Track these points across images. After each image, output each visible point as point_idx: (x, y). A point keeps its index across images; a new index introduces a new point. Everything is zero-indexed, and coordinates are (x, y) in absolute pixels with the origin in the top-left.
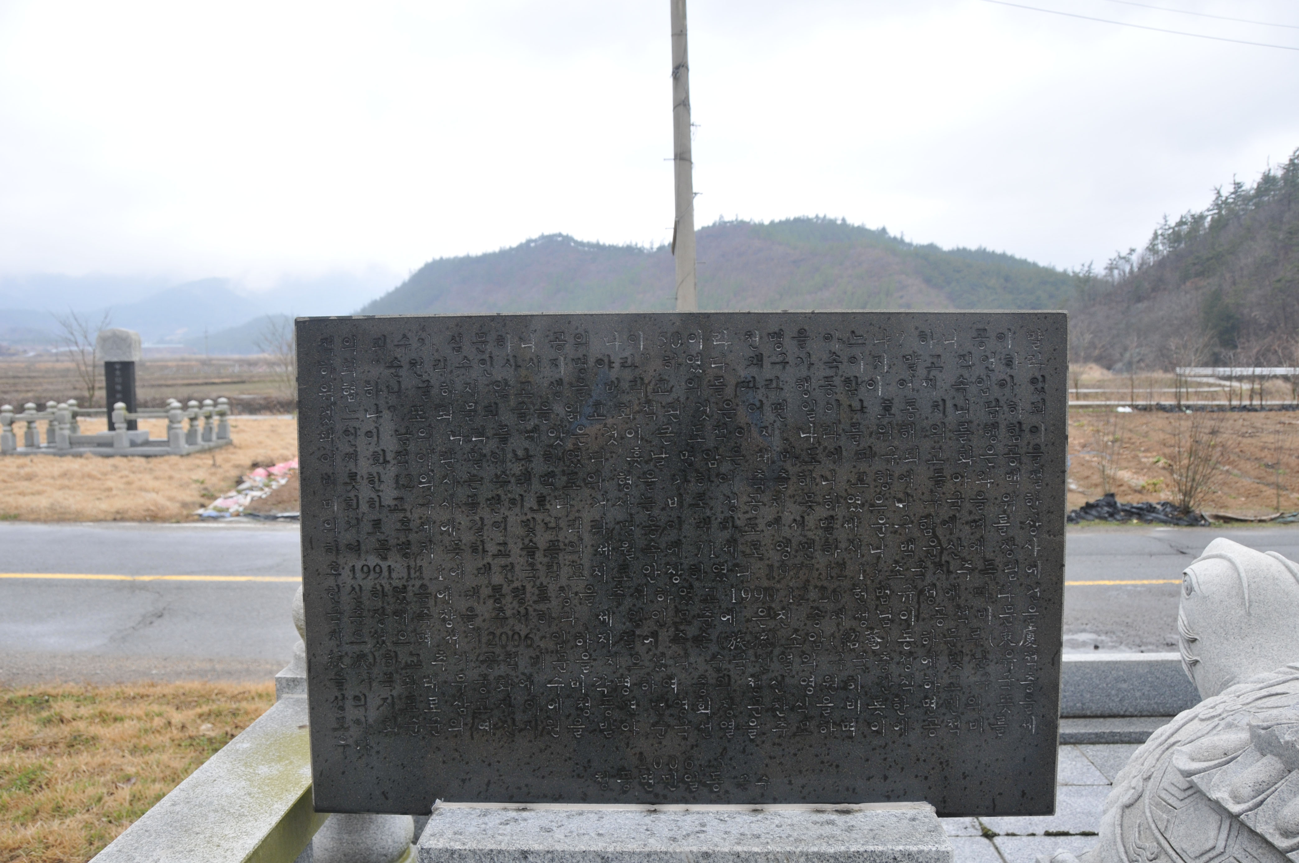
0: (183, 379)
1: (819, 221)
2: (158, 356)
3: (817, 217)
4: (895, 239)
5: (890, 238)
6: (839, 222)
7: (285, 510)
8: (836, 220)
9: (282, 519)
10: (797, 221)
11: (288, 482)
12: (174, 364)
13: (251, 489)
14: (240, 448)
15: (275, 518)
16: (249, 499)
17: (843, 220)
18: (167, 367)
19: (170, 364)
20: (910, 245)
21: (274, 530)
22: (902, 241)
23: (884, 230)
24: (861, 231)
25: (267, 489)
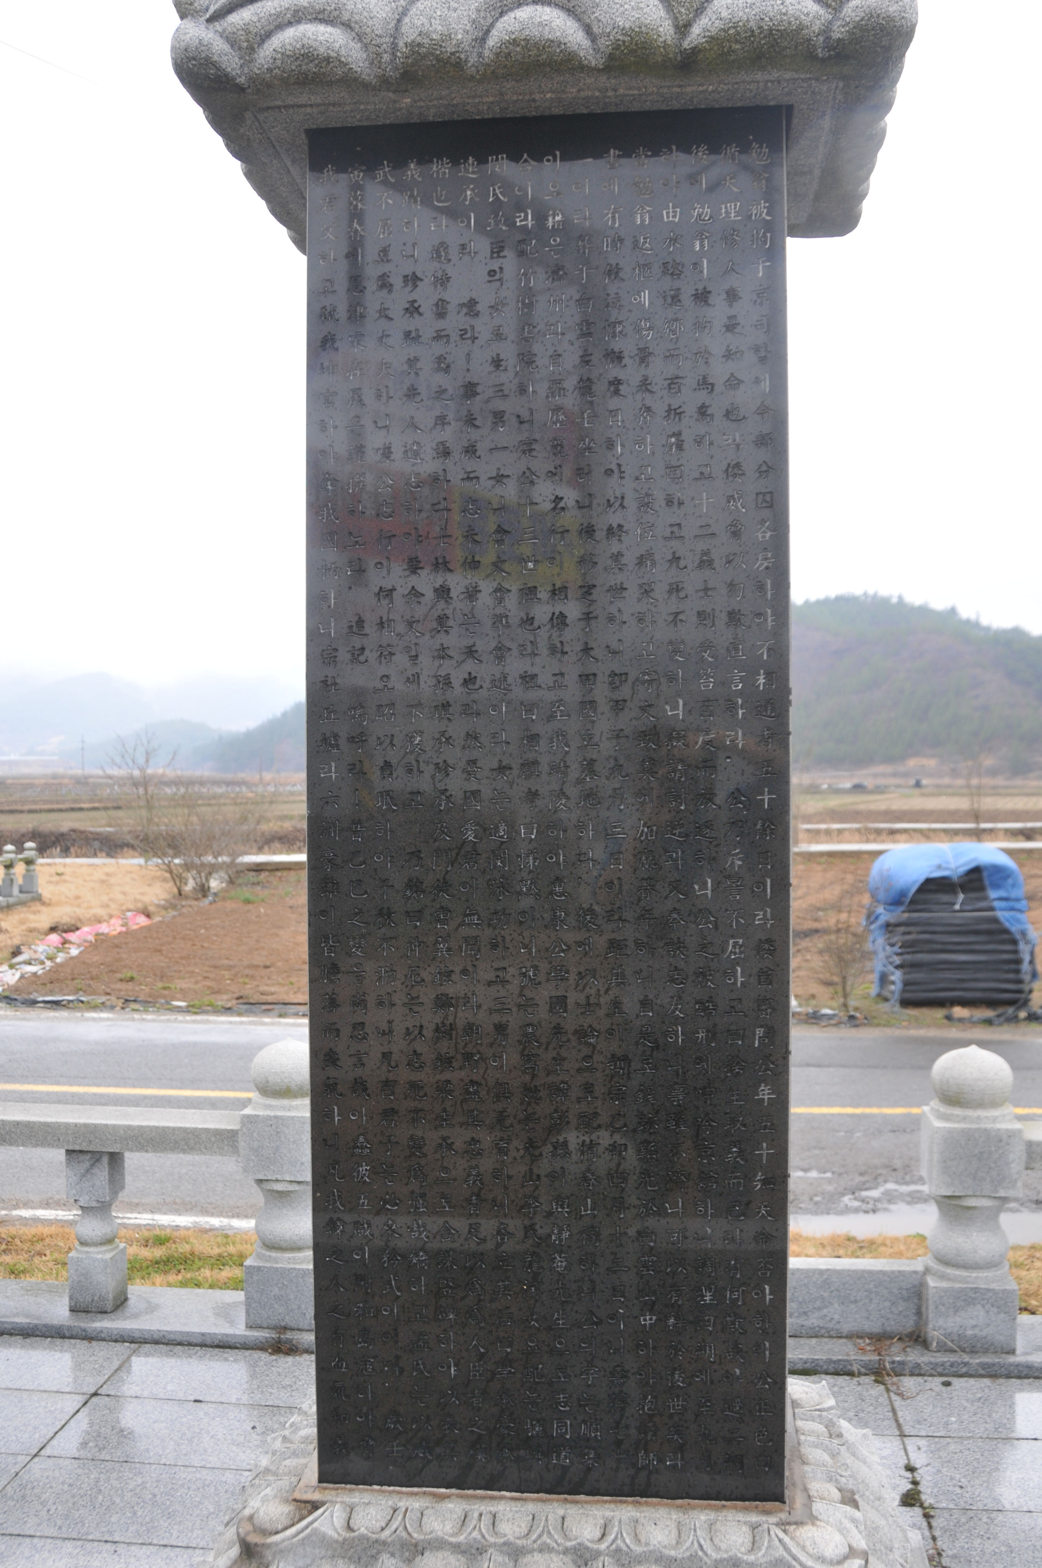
0: (46, 802)
1: (869, 600)
2: (25, 771)
3: (865, 594)
4: (968, 622)
5: (960, 621)
6: (895, 600)
7: (51, 993)
8: (891, 597)
9: (42, 1005)
10: (840, 599)
11: (81, 953)
12: (43, 781)
13: (29, 963)
14: (49, 905)
15: (33, 1003)
16: (18, 975)
17: (900, 598)
18: (31, 786)
19: (36, 782)
20: (988, 629)
21: (24, 1019)
22: (977, 625)
23: (953, 611)
24: (924, 611)
25: (48, 964)
